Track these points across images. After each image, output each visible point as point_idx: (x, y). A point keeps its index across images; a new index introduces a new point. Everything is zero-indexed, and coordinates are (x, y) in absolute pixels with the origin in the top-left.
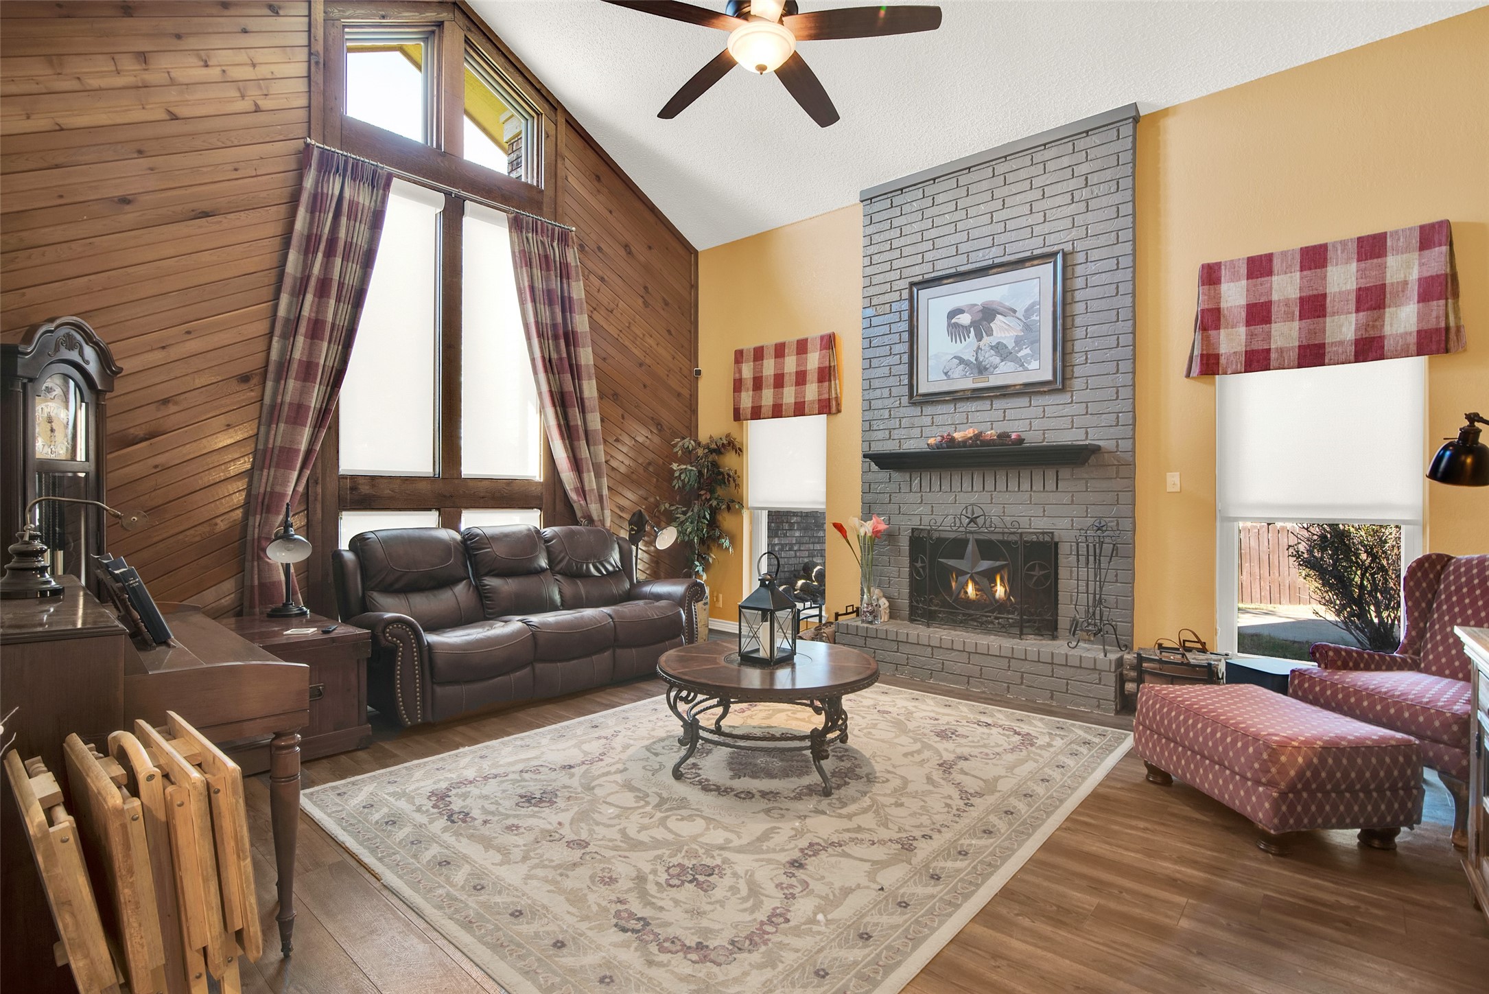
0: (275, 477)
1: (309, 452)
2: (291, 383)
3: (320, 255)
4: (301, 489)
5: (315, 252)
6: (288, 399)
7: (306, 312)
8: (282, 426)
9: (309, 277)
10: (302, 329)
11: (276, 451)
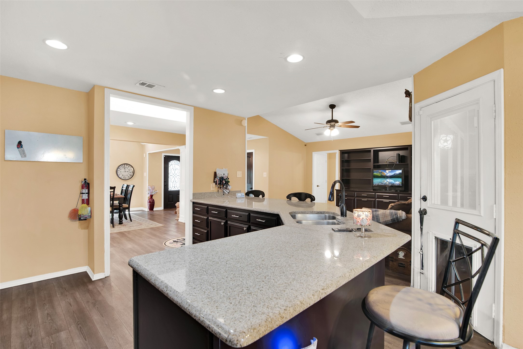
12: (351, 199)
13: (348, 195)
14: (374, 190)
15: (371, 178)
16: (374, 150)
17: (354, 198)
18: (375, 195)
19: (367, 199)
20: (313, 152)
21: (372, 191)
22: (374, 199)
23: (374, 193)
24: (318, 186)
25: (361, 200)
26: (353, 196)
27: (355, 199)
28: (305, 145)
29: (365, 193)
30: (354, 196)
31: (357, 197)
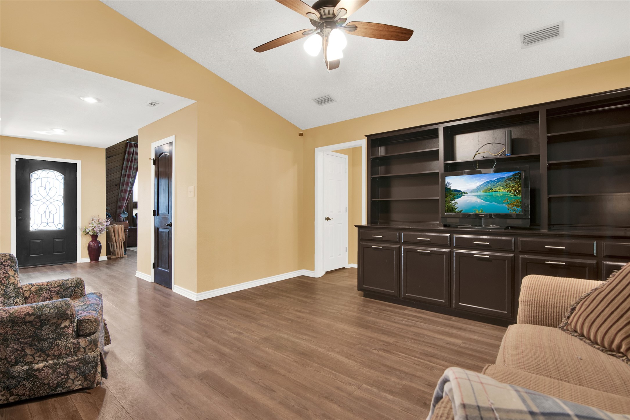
0: (122, 203)
1: (128, 198)
2: (124, 186)
3: (130, 162)
4: (126, 205)
5: (129, 162)
6: (124, 189)
7: (127, 173)
8: (123, 194)
9: (128, 166)
10: (126, 176)
11: (122, 198)
12: (392, 249)
13: (384, 239)
14: (445, 226)
15: (438, 198)
16: (444, 128)
17: (397, 246)
18: (451, 237)
19: (429, 249)
20: (315, 149)
21: (442, 228)
22: (448, 250)
23: (448, 235)
24: (328, 219)
25: (415, 251)
26: (395, 242)
27: (400, 248)
28: (301, 135)
29: (426, 234)
30: (397, 241)
31: (405, 243)
